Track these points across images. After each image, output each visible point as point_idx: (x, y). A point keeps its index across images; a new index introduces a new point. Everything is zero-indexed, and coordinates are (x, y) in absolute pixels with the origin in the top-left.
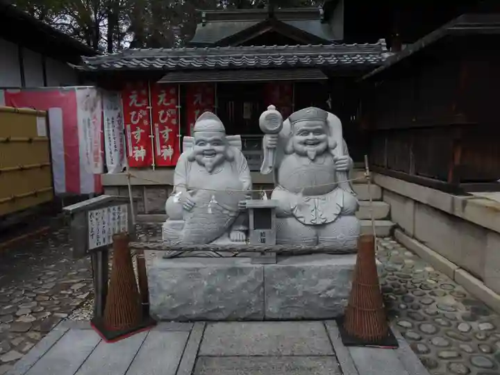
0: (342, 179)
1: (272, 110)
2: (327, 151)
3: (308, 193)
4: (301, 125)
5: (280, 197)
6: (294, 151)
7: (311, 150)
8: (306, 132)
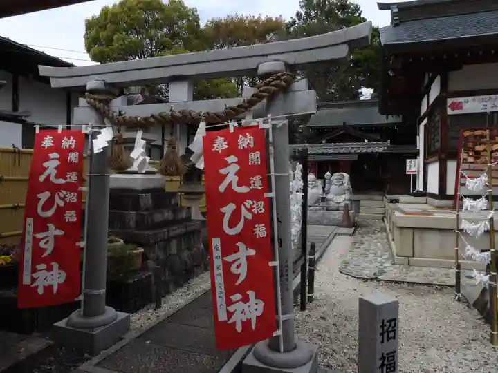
0: (346, 191)
1: (328, 173)
2: (343, 184)
3: (336, 195)
4: (335, 177)
5: (329, 196)
6: (334, 184)
7: (338, 184)
8: (337, 179)
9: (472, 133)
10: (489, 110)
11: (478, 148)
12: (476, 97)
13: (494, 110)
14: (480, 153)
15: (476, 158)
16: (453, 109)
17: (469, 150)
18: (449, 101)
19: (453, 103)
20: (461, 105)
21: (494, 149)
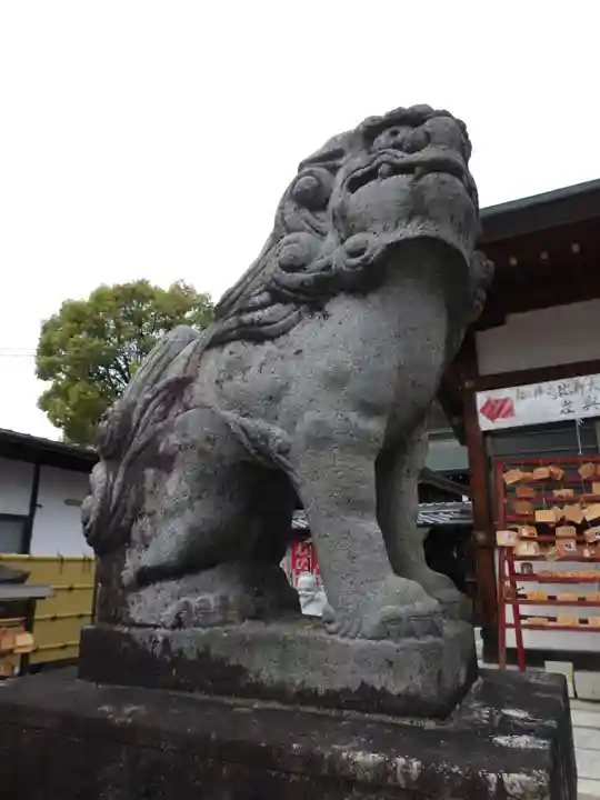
9: (528, 474)
10: (578, 414)
11: (544, 516)
12: (544, 385)
13: (592, 413)
14: (552, 532)
15: (544, 545)
16: (492, 417)
17: (522, 523)
18: (481, 398)
19: (488, 403)
20: (507, 405)
21: (589, 519)
